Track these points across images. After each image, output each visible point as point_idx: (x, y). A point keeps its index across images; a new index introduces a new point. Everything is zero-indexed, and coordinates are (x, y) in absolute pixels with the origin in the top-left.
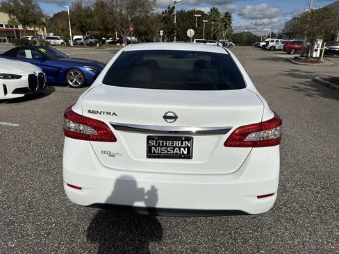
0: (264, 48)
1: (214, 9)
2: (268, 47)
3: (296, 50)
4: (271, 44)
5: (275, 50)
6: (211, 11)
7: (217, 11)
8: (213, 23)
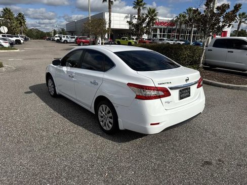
0: (58, 41)
1: (6, 9)
2: (63, 41)
3: (84, 43)
4: (64, 39)
5: (67, 43)
6: (4, 10)
7: (10, 11)
8: (9, 20)
